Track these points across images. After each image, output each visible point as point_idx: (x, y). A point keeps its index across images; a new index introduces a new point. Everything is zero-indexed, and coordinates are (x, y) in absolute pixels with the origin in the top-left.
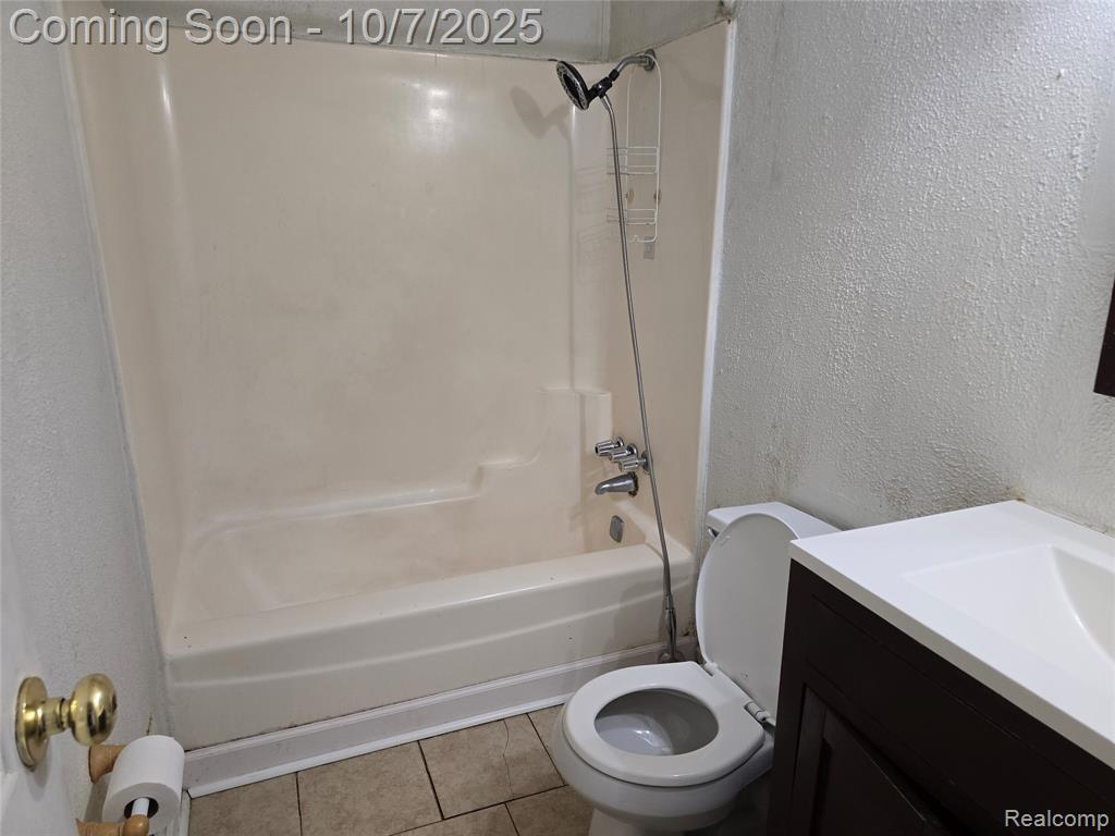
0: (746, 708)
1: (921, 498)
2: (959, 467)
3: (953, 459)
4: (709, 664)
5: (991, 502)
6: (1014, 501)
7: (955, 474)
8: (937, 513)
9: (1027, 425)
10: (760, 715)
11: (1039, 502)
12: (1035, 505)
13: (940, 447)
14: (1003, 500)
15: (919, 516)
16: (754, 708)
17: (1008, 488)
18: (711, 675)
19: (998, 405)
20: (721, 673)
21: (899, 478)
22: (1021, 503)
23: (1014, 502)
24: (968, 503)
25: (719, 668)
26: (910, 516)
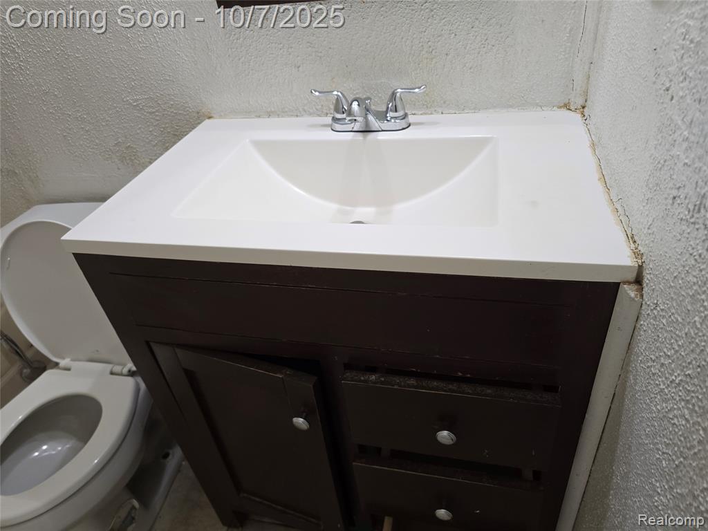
0: (112, 373)
1: (144, 149)
2: (157, 111)
3: (150, 107)
4: (63, 363)
5: (193, 129)
6: (207, 120)
7: (158, 118)
8: (162, 154)
9: (187, 56)
10: (125, 371)
11: (222, 114)
12: (221, 117)
13: (136, 100)
14: (199, 123)
15: (151, 163)
16: (117, 369)
17: (198, 113)
18: (69, 369)
19: (158, 46)
20: (77, 363)
21: (120, 140)
22: (211, 120)
23: (207, 122)
24: (177, 136)
25: (72, 360)
26: (144, 166)
